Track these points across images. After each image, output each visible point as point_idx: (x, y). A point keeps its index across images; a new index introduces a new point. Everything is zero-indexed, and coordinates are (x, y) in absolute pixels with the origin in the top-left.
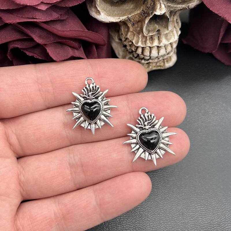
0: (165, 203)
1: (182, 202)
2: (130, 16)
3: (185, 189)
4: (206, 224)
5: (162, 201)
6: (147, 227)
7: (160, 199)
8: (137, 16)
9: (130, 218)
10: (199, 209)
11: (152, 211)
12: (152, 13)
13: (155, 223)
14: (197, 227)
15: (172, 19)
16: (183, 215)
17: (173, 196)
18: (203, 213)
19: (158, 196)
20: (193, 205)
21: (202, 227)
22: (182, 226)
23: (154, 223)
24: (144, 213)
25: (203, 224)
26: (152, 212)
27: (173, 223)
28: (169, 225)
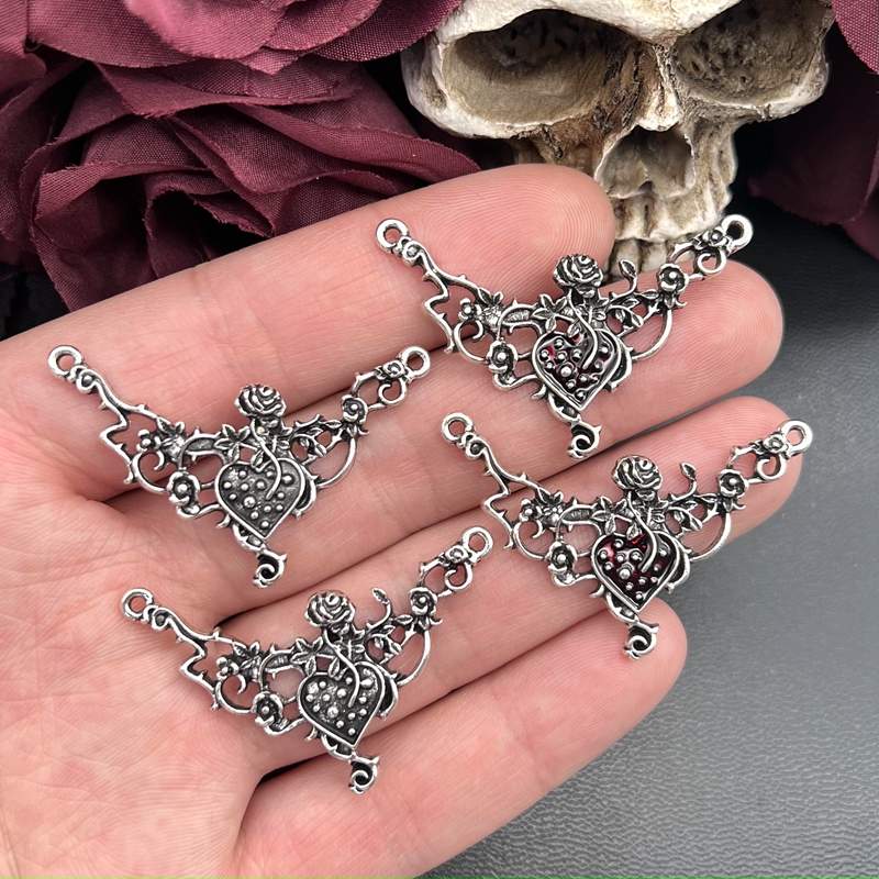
0: (699, 764)
1: (756, 760)
2: (550, 123)
3: (766, 716)
4: (843, 835)
5: (686, 759)
6: (639, 849)
7: (679, 752)
8: (576, 125)
9: (576, 820)
10: (816, 783)
11: (655, 794)
12: (629, 121)
13: (663, 835)
14: (809, 845)
15: (702, 149)
16: (759, 804)
17: (725, 740)
18: (833, 795)
19: (671, 742)
20: (795, 769)
21: (830, 844)
22: (757, 845)
23: (659, 835)
24: (624, 802)
25: (831, 835)
26: (652, 797)
27: (726, 832)
28: (712, 840)
